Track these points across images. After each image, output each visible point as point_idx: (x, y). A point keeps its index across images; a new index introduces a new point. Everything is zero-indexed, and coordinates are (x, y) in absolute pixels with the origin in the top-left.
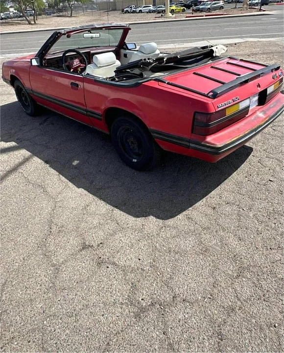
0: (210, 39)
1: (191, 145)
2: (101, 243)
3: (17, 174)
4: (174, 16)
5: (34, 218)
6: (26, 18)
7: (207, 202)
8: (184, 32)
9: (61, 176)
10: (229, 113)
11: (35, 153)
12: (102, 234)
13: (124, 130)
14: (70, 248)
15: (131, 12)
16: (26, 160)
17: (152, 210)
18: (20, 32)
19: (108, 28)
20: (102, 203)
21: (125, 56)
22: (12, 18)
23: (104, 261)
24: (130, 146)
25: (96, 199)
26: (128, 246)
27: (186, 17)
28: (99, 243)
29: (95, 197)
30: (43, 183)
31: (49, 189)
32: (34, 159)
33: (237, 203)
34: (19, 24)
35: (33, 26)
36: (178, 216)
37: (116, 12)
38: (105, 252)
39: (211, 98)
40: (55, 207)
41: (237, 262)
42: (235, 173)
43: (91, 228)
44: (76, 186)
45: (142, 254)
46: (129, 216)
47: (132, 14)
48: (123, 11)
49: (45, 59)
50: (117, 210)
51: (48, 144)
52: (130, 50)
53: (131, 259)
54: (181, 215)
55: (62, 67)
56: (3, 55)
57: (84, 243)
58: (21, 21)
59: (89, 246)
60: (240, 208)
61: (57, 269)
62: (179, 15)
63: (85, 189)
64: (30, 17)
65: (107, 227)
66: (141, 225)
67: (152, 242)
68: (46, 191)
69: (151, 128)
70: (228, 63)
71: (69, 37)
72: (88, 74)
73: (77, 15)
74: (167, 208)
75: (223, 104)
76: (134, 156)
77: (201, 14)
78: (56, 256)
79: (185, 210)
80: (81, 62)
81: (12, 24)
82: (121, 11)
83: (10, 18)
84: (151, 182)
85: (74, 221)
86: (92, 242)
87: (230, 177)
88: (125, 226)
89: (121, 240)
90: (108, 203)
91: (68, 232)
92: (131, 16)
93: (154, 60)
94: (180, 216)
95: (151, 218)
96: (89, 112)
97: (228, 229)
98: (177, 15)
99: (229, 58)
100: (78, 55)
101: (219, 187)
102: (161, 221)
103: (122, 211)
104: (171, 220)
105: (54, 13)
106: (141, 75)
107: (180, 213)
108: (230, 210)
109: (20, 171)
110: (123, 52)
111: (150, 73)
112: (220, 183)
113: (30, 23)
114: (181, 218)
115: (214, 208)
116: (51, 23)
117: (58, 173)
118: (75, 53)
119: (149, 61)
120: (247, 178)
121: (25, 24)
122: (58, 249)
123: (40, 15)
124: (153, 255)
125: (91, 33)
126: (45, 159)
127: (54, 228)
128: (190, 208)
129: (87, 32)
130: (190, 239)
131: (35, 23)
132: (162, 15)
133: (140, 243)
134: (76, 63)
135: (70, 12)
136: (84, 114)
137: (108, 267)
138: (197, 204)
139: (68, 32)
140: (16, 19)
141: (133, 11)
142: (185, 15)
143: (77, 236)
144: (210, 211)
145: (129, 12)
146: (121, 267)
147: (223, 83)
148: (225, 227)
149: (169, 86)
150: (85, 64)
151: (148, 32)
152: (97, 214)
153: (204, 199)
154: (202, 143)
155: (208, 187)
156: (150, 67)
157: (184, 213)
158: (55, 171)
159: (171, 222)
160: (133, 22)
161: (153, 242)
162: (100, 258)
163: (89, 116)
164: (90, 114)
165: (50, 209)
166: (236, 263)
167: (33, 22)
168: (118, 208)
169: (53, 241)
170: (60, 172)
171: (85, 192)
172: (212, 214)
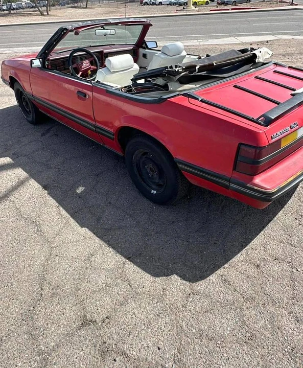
0: (238, 36)
1: (232, 185)
2: (107, 318)
3: (7, 203)
4: (197, 9)
5: (22, 273)
6: (39, 9)
7: (248, 255)
8: (208, 27)
9: (61, 208)
10: (284, 144)
11: (33, 175)
12: (109, 302)
13: (142, 153)
14: (65, 323)
15: (151, 4)
16: (21, 183)
17: (175, 265)
18: (31, 24)
19: (125, 24)
20: (110, 252)
21: (145, 56)
22: (24, 9)
23: (111, 349)
24: (148, 173)
25: (104, 245)
26: (144, 324)
27: (211, 10)
28: (105, 316)
29: (102, 243)
30: (38, 219)
31: (45, 228)
32: (30, 182)
33: (289, 260)
34: (31, 15)
35: (46, 17)
36: (211, 277)
37: (134, 3)
38: (111, 333)
39: (263, 125)
40: (51, 255)
41: (297, 360)
42: (281, 212)
43: (95, 292)
44: (78, 223)
45: (162, 339)
46: (146, 274)
47: (151, 6)
48: (141, 3)
49: (49, 60)
50: (130, 263)
51: (49, 163)
52: (150, 49)
53: (148, 347)
54: (214, 275)
55: (69, 69)
56: (11, 49)
57: (85, 316)
58: (33, 11)
59: (91, 321)
60: (292, 267)
61: (45, 360)
62: (203, 8)
63: (89, 230)
64: (43, 8)
65: (116, 291)
66: (162, 289)
67: (176, 319)
68: (41, 231)
69: (178, 157)
70: (275, 71)
71: (77, 34)
72: (98, 82)
73: (93, 6)
74: (196, 263)
75: (278, 133)
76: (154, 186)
77: (226, 7)
78: (45, 336)
79: (219, 268)
80: (91, 63)
81: (24, 15)
82: (139, 3)
83: (22, 9)
84: (173, 222)
85: (74, 279)
86: (96, 315)
87: (275, 219)
88: (140, 290)
89: (134, 313)
90: (118, 252)
91: (64, 297)
92: (150, 8)
93: (183, 69)
94: (213, 277)
95: (175, 277)
96: (99, 128)
97: (279, 302)
98: (200, 8)
99: (275, 64)
100: (89, 55)
101: (262, 232)
102: (188, 283)
103: (137, 265)
104: (200, 283)
105: (69, 4)
106: (165, 87)
107: (213, 271)
108: (280, 269)
109: (12, 198)
110: (142, 51)
111: (177, 84)
112: (264, 227)
113: (42, 15)
114: (214, 280)
115: (258, 266)
116: (65, 14)
117: (57, 204)
118: (85, 53)
119: (177, 70)
120: (297, 221)
121: (37, 15)
122: (49, 325)
123: (54, 5)
124: (178, 341)
125: (104, 29)
126: (43, 184)
127: (46, 290)
128: (226, 265)
129: (100, 28)
130: (229, 317)
131: (48, 14)
132: (184, 8)
133: (160, 320)
134: (86, 64)
135: (85, 3)
136: (93, 130)
137: (115, 360)
138: (235, 259)
139: (76, 28)
140: (28, 9)
141: (153, 3)
142: (209, 8)
143: (76, 302)
144: (252, 271)
145: (148, 4)
146: (133, 360)
147: (278, 103)
148: (274, 298)
149: (204, 105)
150: (97, 66)
151: (169, 26)
152: (103, 269)
153: (244, 251)
154: (248, 185)
155: (248, 231)
156: (178, 77)
157: (218, 272)
158: (54, 201)
159: (201, 286)
160: (152, 15)
161: (178, 318)
162: (105, 343)
163: (99, 133)
164: (100, 131)
165: (43, 258)
166: (296, 362)
167: (45, 13)
168: (131, 261)
169: (44, 311)
170: (61, 202)
171: (90, 234)
172: (256, 275)
